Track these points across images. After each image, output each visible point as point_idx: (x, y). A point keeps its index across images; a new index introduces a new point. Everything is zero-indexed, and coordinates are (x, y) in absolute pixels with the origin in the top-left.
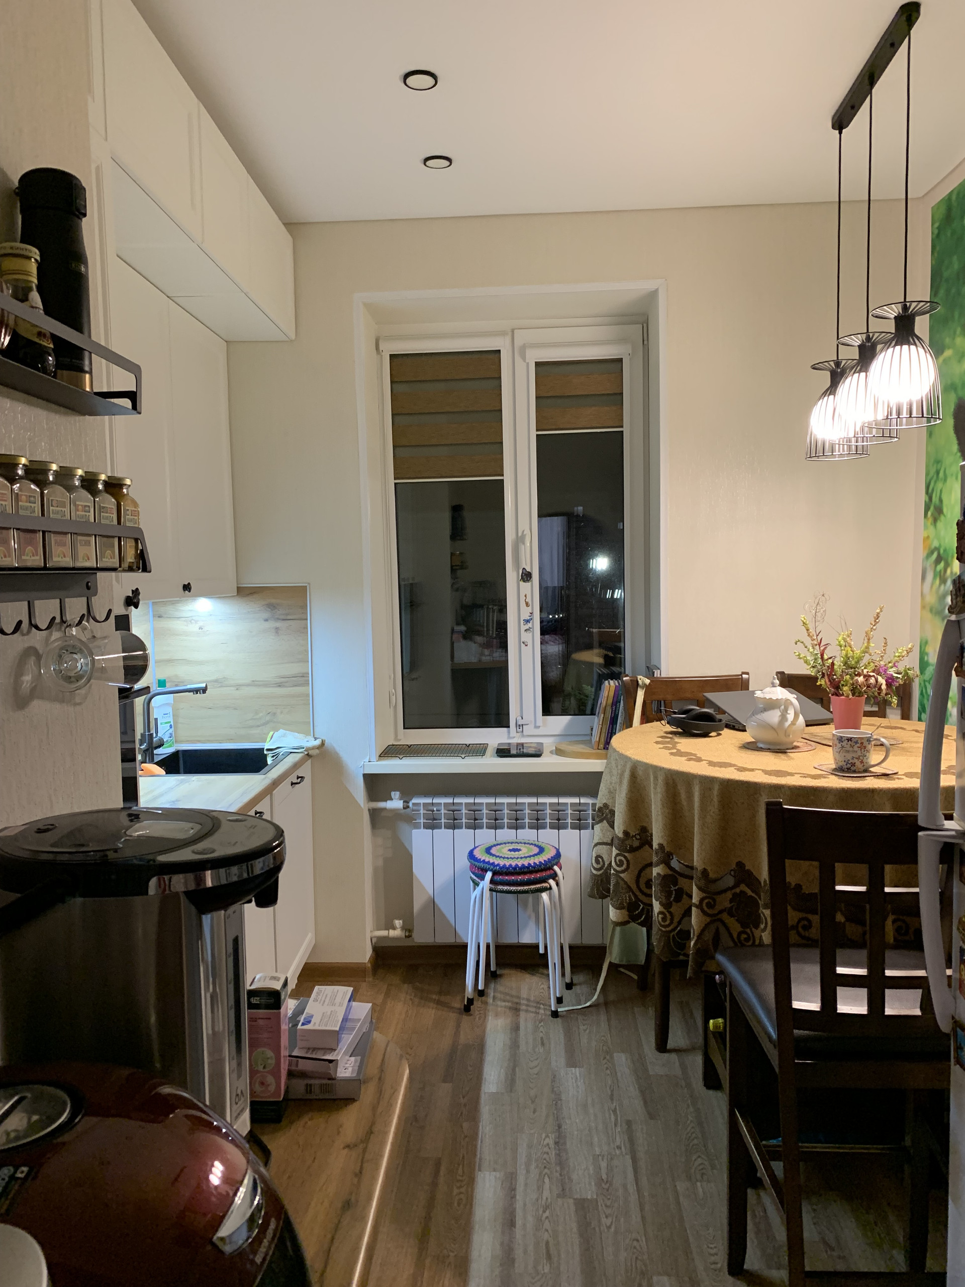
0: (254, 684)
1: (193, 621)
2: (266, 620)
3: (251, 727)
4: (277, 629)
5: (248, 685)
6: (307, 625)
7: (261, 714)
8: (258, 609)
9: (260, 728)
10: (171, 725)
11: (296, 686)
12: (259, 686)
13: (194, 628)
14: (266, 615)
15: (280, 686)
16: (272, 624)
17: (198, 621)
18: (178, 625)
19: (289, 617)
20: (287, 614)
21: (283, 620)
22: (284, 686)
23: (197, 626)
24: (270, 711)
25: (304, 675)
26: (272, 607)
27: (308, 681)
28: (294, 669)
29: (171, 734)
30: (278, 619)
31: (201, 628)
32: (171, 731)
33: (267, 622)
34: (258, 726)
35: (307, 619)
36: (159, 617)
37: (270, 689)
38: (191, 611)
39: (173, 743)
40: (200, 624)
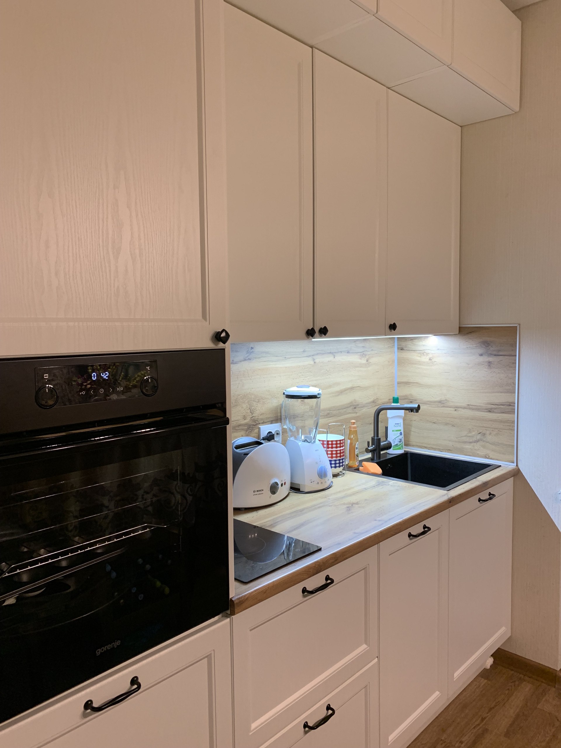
0: (469, 407)
1: (425, 354)
2: (481, 355)
3: (465, 442)
4: (490, 362)
5: (464, 408)
6: (516, 360)
7: (474, 433)
8: (475, 345)
9: (472, 444)
10: (401, 433)
11: (503, 413)
12: (473, 409)
13: (425, 359)
14: (481, 351)
15: (490, 411)
16: (486, 359)
17: (428, 354)
18: (414, 356)
19: (501, 353)
20: (499, 351)
21: (495, 355)
22: (494, 412)
23: (428, 357)
24: (481, 431)
25: (511, 404)
26: (486, 344)
27: (514, 409)
28: (502, 398)
29: (401, 440)
30: (491, 354)
31: (430, 359)
32: (401, 437)
33: (482, 357)
34: (471, 443)
35: (516, 356)
36: (401, 349)
37: (483, 413)
38: (424, 345)
39: (402, 446)
40: (430, 356)
